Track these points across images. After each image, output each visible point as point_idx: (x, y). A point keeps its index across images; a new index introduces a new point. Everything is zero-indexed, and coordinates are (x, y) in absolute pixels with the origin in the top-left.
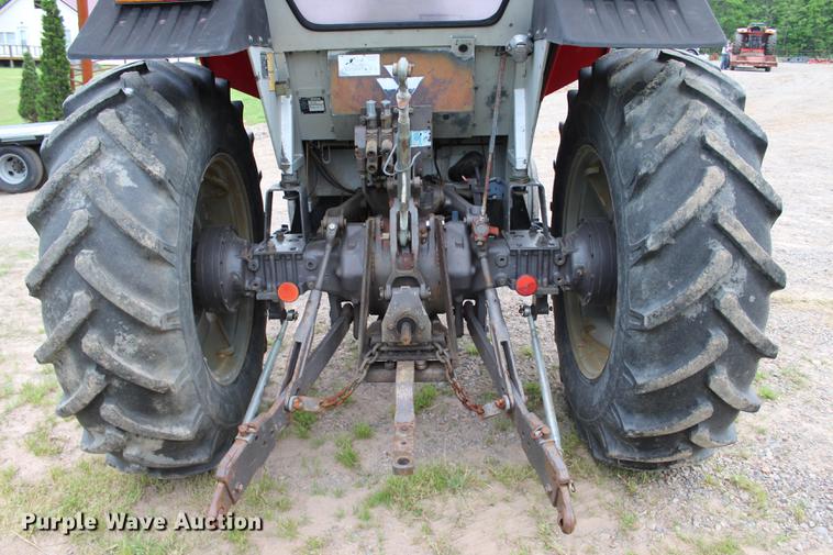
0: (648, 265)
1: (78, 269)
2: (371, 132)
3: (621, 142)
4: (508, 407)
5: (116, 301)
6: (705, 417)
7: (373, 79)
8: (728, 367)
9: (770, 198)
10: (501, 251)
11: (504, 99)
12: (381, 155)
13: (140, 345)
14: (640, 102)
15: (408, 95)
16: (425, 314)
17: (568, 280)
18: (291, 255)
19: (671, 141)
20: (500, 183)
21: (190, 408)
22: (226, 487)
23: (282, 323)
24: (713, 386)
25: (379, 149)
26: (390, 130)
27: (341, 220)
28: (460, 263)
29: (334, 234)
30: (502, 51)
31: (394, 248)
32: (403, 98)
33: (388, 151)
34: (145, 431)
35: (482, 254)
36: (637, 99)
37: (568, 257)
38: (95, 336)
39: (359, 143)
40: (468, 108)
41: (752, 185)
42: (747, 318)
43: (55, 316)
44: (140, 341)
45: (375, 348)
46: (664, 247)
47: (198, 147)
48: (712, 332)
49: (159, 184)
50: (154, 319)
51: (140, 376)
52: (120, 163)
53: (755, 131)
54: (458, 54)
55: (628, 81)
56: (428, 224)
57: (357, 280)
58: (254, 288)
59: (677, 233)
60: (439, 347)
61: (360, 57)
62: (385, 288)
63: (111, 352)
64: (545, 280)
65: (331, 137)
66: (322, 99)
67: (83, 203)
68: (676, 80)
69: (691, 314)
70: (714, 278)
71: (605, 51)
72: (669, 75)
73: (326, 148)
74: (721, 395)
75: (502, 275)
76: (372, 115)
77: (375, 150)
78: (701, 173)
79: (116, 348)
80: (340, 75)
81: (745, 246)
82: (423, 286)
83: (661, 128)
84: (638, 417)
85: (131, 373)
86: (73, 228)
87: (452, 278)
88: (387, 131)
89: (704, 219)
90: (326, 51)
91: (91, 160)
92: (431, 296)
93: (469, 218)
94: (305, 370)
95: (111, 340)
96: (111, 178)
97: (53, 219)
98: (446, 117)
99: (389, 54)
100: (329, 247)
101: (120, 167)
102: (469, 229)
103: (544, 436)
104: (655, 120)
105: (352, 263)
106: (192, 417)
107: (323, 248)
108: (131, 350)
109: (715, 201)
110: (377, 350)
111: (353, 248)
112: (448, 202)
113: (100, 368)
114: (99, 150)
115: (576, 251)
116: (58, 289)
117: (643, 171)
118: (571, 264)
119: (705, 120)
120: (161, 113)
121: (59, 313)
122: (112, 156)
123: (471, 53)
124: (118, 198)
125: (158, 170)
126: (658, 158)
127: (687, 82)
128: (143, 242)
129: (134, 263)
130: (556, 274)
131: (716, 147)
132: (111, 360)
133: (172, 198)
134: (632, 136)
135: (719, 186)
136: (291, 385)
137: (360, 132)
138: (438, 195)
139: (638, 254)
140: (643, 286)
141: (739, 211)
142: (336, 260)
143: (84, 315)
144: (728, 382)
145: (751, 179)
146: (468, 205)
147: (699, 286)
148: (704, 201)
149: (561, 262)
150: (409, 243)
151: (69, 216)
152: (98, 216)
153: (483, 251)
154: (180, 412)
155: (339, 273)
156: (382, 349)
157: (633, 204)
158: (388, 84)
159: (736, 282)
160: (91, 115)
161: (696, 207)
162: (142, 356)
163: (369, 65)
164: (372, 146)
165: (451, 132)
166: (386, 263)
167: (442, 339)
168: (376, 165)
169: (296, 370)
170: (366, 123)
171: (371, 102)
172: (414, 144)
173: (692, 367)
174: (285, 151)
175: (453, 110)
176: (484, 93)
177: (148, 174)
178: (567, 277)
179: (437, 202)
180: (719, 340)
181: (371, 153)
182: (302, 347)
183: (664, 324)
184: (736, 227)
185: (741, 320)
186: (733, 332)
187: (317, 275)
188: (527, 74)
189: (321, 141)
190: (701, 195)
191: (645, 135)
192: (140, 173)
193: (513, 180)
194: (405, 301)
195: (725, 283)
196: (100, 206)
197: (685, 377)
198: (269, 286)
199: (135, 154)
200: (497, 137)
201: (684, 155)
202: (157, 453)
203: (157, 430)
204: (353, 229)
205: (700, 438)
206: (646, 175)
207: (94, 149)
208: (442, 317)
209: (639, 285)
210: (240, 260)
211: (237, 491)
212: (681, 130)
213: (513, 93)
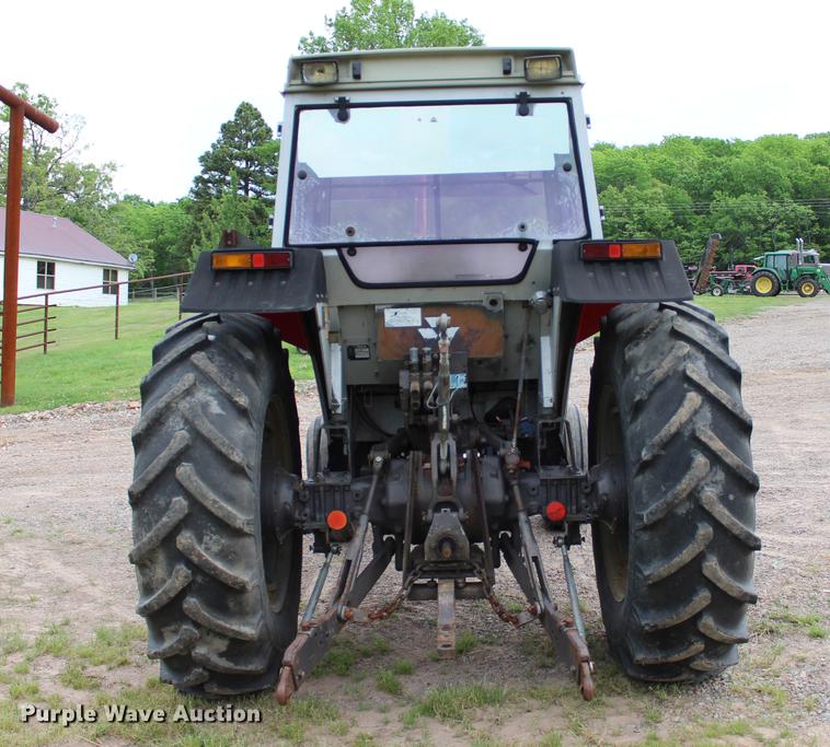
0: (646, 474)
1: (179, 478)
2: (413, 374)
3: (624, 377)
4: (539, 611)
5: (208, 504)
6: (705, 603)
7: (415, 329)
8: (717, 556)
9: (741, 416)
10: (532, 482)
11: (532, 345)
12: (423, 394)
13: (223, 545)
14: (637, 345)
15: (448, 342)
16: (463, 533)
17: (596, 507)
18: (339, 487)
19: (659, 374)
20: (532, 422)
21: (255, 613)
22: (292, 670)
23: (326, 556)
24: (706, 572)
25: (422, 389)
26: (430, 373)
27: (387, 454)
28: (494, 491)
29: (380, 466)
30: (526, 304)
31: (435, 476)
32: (444, 344)
33: (429, 390)
34: (218, 626)
35: (514, 482)
36: (634, 342)
37: (594, 486)
38: (188, 535)
39: (403, 384)
40: (500, 354)
41: (724, 406)
42: (727, 512)
43: (152, 520)
44: (223, 541)
45: (418, 568)
46: (655, 458)
47: (267, 386)
48: (700, 525)
49: (243, 412)
50: (238, 521)
51: (222, 572)
52: (211, 395)
53: (730, 364)
54: (489, 307)
55: (631, 328)
56: (465, 456)
57: (402, 507)
58: (304, 518)
59: (665, 445)
60: (477, 565)
61: (403, 310)
62: (427, 514)
63: (200, 549)
64: (574, 508)
65: (374, 381)
66: (368, 347)
67: (182, 426)
68: (667, 327)
69: (681, 511)
70: (695, 479)
71: (614, 305)
72: (661, 322)
73: (368, 394)
74: (714, 581)
75: (534, 503)
76: (414, 360)
77: (418, 389)
78: (683, 398)
79: (203, 546)
80: (386, 325)
81: (719, 453)
82: (461, 510)
83: (653, 363)
84: (653, 612)
85: (215, 568)
86: (175, 445)
87: (488, 505)
88: (428, 374)
89: (687, 434)
90: (374, 306)
91: (188, 392)
92: (469, 520)
93: (502, 451)
94: (355, 587)
95: (200, 540)
96: (205, 406)
97: (154, 440)
98: (480, 361)
99: (429, 308)
100: (375, 477)
101: (211, 398)
102: (502, 460)
103: (568, 624)
104: (649, 359)
105: (397, 492)
106: (255, 621)
107: (370, 481)
108: (215, 548)
109: (694, 419)
110: (420, 569)
111: (396, 479)
112: (483, 440)
113: (189, 563)
114: (195, 384)
115: (602, 478)
116: (157, 496)
117: (638, 398)
118: (597, 491)
119: (687, 357)
120: (241, 356)
121: (156, 516)
122: (204, 389)
123: (501, 307)
124: (212, 423)
125: (243, 400)
126: (649, 388)
127: (676, 328)
128: (232, 458)
129: (221, 475)
130: (584, 501)
131: (695, 377)
132: (200, 556)
133: (251, 425)
134: (632, 372)
135: (697, 407)
136: (343, 597)
137: (404, 375)
138: (474, 434)
139: (638, 466)
140: (644, 492)
141: (715, 427)
142: (382, 491)
143: (181, 516)
144: (718, 568)
145: (723, 401)
146: (501, 441)
147: (684, 486)
148: (684, 419)
149: (588, 490)
150: (448, 471)
151: (170, 436)
152: (196, 434)
153: (515, 479)
154: (247, 614)
155: (384, 501)
156: (425, 569)
157: (632, 427)
158: (428, 334)
159: (716, 483)
160: (184, 357)
161: (678, 424)
162: (224, 555)
163: (412, 317)
164: (415, 386)
165: (485, 376)
166: (427, 492)
167: (479, 560)
168: (418, 402)
169: (347, 584)
170: (410, 368)
171: (414, 349)
172: (452, 385)
173: (686, 555)
174: (335, 393)
175: (486, 356)
176: (514, 341)
177: (235, 404)
178: (595, 504)
179: (473, 440)
180: (704, 530)
181: (415, 392)
182: (353, 564)
183: (660, 520)
184: (711, 438)
185: (723, 514)
186: (717, 525)
187: (364, 505)
188: (550, 324)
189: (365, 386)
190: (682, 415)
191: (641, 370)
192: (228, 404)
193: (543, 417)
194: (445, 523)
195: (707, 484)
196: (198, 428)
197: (682, 565)
198: (318, 516)
199: (224, 388)
200: (524, 381)
201: (671, 384)
202: (221, 655)
203: (228, 626)
204: (396, 464)
205: (705, 625)
206: (640, 400)
207: (191, 383)
208: (481, 546)
209: (640, 492)
210: (291, 492)
211: (300, 677)
212: (667, 364)
213: (539, 340)
